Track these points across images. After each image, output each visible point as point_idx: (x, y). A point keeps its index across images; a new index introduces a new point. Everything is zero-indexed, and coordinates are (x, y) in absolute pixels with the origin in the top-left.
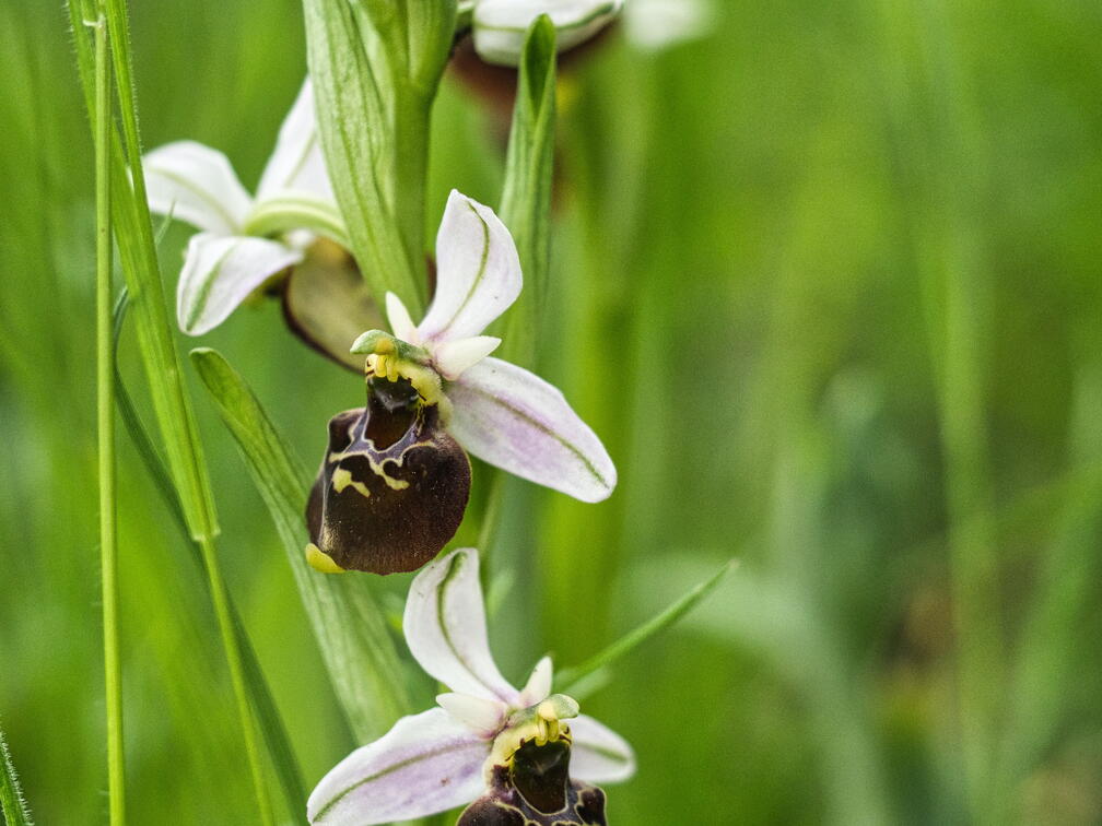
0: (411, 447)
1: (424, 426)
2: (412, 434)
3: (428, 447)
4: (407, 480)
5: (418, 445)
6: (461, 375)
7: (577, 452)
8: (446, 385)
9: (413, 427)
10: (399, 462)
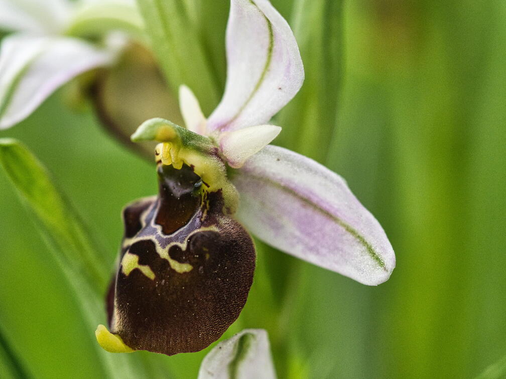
0: (196, 231)
1: (208, 212)
2: (198, 220)
3: (212, 232)
4: (191, 264)
5: (203, 229)
6: (246, 162)
7: (359, 237)
8: (231, 172)
9: (198, 212)
10: (183, 246)
